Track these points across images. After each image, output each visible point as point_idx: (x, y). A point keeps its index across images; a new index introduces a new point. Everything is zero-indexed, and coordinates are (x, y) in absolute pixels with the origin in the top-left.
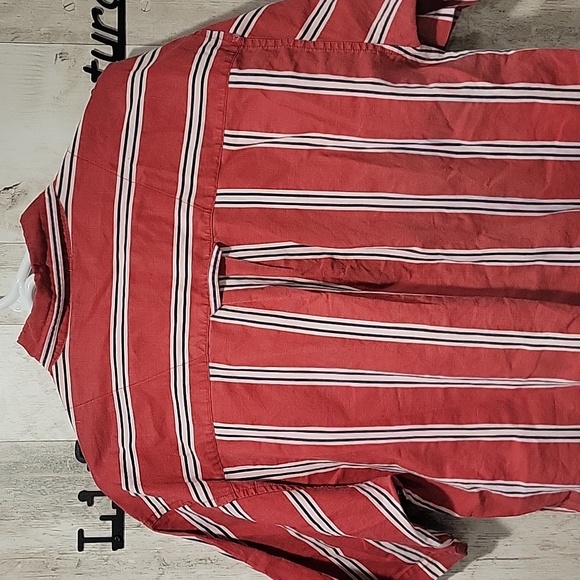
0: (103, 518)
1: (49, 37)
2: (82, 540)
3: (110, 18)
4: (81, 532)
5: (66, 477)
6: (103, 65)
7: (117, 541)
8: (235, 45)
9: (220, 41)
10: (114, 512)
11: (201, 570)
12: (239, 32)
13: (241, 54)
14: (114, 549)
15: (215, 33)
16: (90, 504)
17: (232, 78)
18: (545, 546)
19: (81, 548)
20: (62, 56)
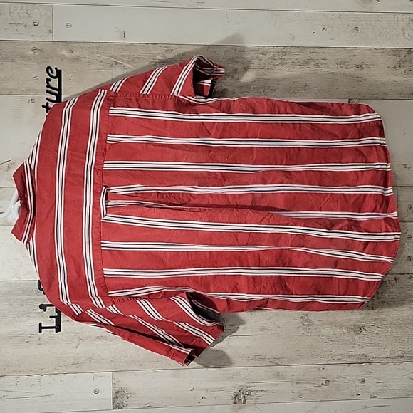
0: (51, 317)
1: (26, 92)
2: (41, 328)
3: (54, 83)
4: (40, 324)
5: (33, 297)
6: (51, 104)
7: (58, 328)
8: (112, 96)
9: (105, 95)
10: (56, 314)
11: (98, 342)
12: (114, 90)
13: (115, 100)
14: (56, 332)
15: (103, 91)
16: (45, 310)
17: (110, 111)
18: (263, 329)
19: (40, 332)
20: (32, 101)
